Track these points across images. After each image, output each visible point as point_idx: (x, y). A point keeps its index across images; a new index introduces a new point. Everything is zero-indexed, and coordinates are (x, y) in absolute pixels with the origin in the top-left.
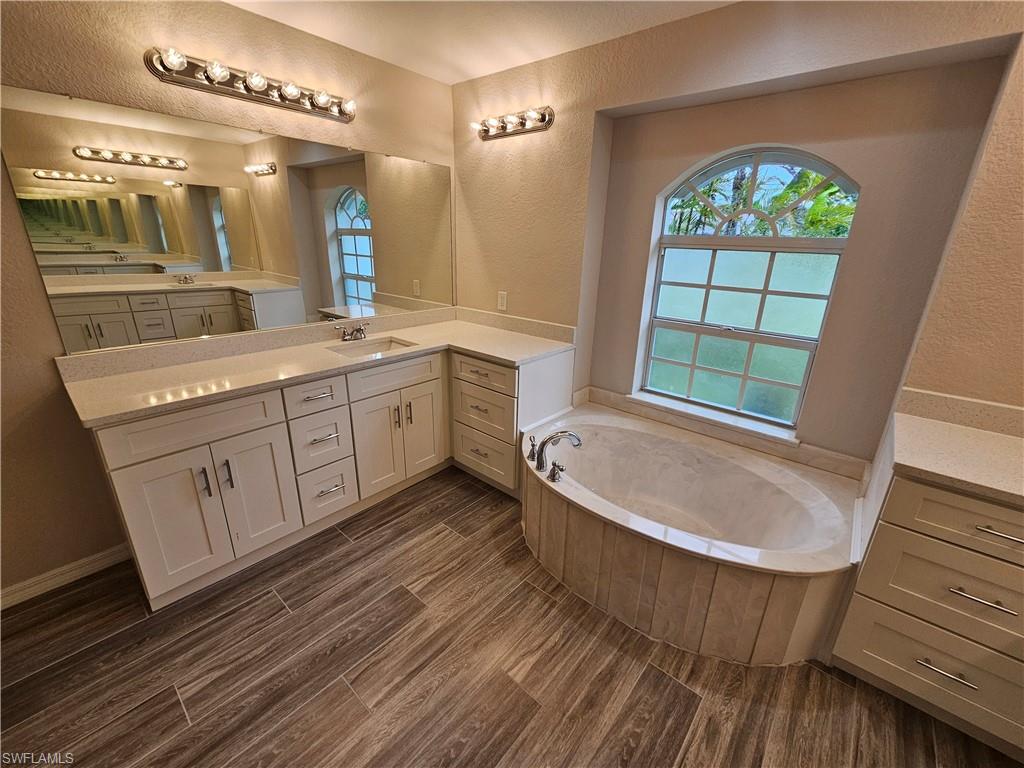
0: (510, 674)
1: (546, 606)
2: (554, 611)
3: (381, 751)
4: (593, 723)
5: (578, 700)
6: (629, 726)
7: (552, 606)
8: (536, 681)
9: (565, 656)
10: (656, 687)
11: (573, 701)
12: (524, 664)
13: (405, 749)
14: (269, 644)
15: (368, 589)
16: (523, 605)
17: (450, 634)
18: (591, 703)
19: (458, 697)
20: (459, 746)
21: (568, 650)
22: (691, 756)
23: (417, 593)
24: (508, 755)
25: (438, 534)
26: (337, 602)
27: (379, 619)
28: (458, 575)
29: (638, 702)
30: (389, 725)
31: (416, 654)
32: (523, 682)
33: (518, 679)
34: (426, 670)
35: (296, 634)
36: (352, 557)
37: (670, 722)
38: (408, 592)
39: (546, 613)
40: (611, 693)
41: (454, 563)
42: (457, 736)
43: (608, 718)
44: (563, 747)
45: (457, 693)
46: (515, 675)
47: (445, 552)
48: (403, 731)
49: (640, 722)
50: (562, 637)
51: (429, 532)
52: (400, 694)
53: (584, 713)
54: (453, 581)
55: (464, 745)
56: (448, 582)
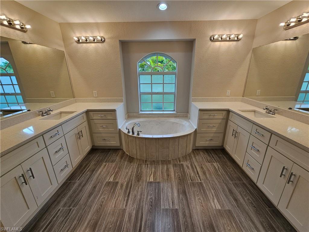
0: (150, 181)
1: (146, 165)
2: (149, 166)
3: (136, 211)
4: (171, 178)
5: (166, 176)
6: (176, 174)
7: (148, 165)
8: (156, 179)
9: (158, 171)
10: (176, 166)
11: (165, 177)
12: (151, 178)
13: (141, 207)
14: (77, 219)
15: (97, 188)
16: (141, 168)
17: (130, 183)
18: (168, 175)
19: (143, 191)
20: (151, 198)
21: (157, 170)
22: (188, 172)
23: (113, 180)
24: (161, 192)
25: (105, 166)
26: (89, 196)
27: (108, 192)
28: (120, 171)
29: (175, 170)
30: (133, 206)
31: (125, 192)
32: (154, 180)
33: (152, 180)
34: (131, 193)
35: (84, 211)
36: (82, 185)
37: (182, 170)
38: (110, 182)
39: (148, 167)
40: (170, 172)
41: (117, 169)
42: (149, 197)
43: (173, 176)
44: (169, 184)
45: (142, 191)
46: (151, 180)
47: (112, 169)
48: (137, 205)
49: (178, 173)
50: (154, 169)
51: (102, 167)
52: (129, 200)
53: (168, 178)
54: (120, 173)
55: (152, 198)
56: (119, 174)
